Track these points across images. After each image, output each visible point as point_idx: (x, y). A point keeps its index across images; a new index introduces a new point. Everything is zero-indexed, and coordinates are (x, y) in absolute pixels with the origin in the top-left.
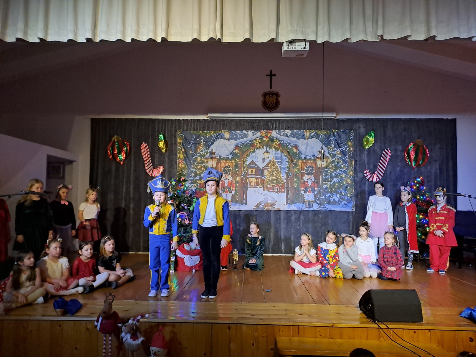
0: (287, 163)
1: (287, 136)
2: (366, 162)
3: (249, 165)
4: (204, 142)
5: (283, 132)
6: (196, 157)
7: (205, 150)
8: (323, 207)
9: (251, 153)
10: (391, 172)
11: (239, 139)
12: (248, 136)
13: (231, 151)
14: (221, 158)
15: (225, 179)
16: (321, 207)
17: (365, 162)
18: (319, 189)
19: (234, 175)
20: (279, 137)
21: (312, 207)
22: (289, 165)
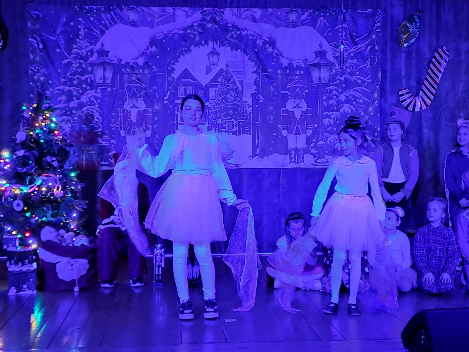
0: (255, 76)
1: (254, 20)
2: (403, 74)
3: (180, 80)
4: (84, 29)
5: (246, 12)
6: (67, 60)
7: (86, 47)
8: (322, 160)
9: (183, 54)
10: (448, 94)
11: (158, 24)
12: (176, 18)
13: (142, 50)
14: (123, 63)
15: (131, 108)
16: (319, 161)
17: (400, 73)
18: (316, 125)
19: (149, 99)
20: (238, 22)
21: (301, 162)
22: (258, 79)
